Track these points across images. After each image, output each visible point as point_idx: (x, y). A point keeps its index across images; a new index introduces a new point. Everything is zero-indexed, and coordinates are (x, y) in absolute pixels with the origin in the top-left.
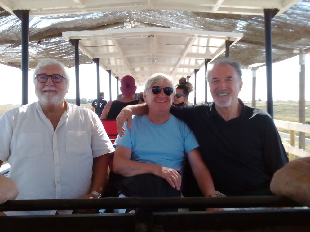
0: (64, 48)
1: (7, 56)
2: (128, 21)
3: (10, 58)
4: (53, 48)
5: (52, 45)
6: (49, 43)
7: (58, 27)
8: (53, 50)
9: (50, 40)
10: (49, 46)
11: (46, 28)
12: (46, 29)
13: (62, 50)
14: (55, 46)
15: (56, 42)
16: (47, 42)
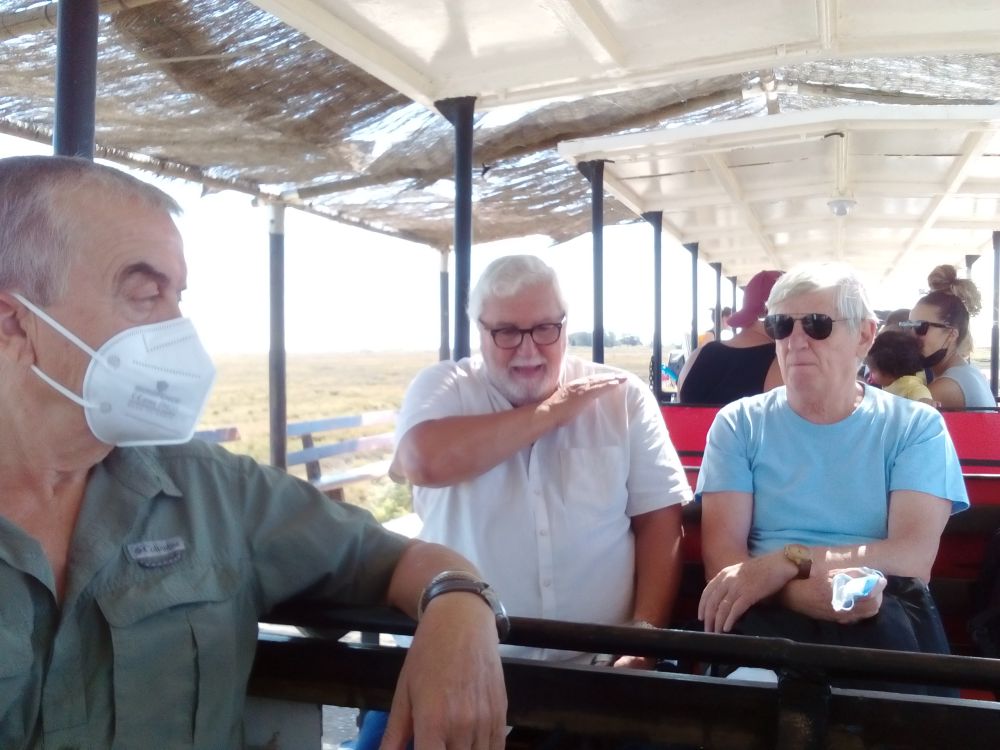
0: (555, 182)
1: (400, 214)
2: (755, 84)
3: (408, 218)
4: (524, 186)
5: (523, 175)
6: (514, 169)
7: (541, 121)
8: (524, 189)
9: (515, 161)
10: (512, 178)
11: (508, 127)
12: (507, 131)
13: (551, 187)
14: (531, 177)
15: (533, 165)
16: (509, 167)
